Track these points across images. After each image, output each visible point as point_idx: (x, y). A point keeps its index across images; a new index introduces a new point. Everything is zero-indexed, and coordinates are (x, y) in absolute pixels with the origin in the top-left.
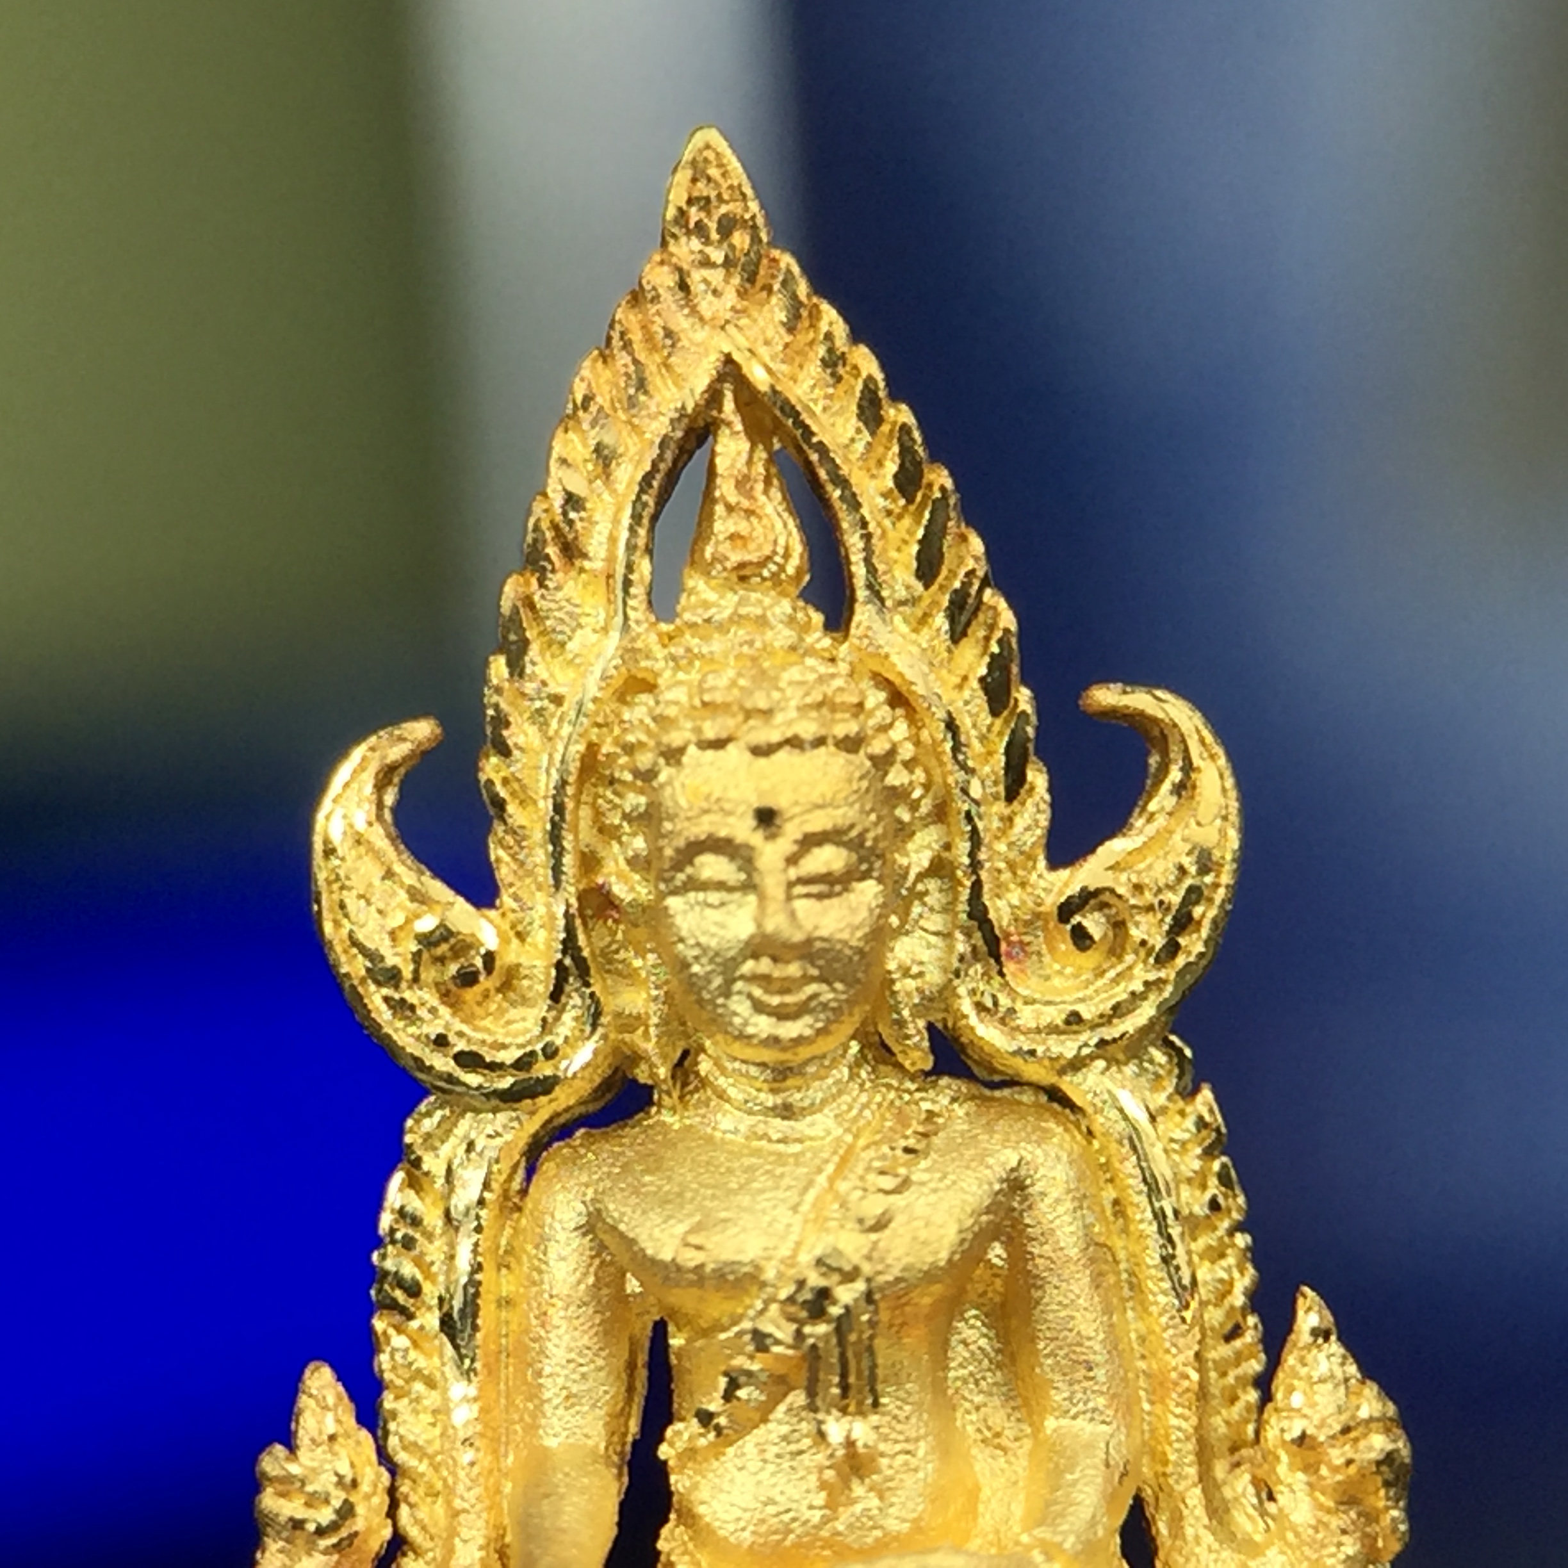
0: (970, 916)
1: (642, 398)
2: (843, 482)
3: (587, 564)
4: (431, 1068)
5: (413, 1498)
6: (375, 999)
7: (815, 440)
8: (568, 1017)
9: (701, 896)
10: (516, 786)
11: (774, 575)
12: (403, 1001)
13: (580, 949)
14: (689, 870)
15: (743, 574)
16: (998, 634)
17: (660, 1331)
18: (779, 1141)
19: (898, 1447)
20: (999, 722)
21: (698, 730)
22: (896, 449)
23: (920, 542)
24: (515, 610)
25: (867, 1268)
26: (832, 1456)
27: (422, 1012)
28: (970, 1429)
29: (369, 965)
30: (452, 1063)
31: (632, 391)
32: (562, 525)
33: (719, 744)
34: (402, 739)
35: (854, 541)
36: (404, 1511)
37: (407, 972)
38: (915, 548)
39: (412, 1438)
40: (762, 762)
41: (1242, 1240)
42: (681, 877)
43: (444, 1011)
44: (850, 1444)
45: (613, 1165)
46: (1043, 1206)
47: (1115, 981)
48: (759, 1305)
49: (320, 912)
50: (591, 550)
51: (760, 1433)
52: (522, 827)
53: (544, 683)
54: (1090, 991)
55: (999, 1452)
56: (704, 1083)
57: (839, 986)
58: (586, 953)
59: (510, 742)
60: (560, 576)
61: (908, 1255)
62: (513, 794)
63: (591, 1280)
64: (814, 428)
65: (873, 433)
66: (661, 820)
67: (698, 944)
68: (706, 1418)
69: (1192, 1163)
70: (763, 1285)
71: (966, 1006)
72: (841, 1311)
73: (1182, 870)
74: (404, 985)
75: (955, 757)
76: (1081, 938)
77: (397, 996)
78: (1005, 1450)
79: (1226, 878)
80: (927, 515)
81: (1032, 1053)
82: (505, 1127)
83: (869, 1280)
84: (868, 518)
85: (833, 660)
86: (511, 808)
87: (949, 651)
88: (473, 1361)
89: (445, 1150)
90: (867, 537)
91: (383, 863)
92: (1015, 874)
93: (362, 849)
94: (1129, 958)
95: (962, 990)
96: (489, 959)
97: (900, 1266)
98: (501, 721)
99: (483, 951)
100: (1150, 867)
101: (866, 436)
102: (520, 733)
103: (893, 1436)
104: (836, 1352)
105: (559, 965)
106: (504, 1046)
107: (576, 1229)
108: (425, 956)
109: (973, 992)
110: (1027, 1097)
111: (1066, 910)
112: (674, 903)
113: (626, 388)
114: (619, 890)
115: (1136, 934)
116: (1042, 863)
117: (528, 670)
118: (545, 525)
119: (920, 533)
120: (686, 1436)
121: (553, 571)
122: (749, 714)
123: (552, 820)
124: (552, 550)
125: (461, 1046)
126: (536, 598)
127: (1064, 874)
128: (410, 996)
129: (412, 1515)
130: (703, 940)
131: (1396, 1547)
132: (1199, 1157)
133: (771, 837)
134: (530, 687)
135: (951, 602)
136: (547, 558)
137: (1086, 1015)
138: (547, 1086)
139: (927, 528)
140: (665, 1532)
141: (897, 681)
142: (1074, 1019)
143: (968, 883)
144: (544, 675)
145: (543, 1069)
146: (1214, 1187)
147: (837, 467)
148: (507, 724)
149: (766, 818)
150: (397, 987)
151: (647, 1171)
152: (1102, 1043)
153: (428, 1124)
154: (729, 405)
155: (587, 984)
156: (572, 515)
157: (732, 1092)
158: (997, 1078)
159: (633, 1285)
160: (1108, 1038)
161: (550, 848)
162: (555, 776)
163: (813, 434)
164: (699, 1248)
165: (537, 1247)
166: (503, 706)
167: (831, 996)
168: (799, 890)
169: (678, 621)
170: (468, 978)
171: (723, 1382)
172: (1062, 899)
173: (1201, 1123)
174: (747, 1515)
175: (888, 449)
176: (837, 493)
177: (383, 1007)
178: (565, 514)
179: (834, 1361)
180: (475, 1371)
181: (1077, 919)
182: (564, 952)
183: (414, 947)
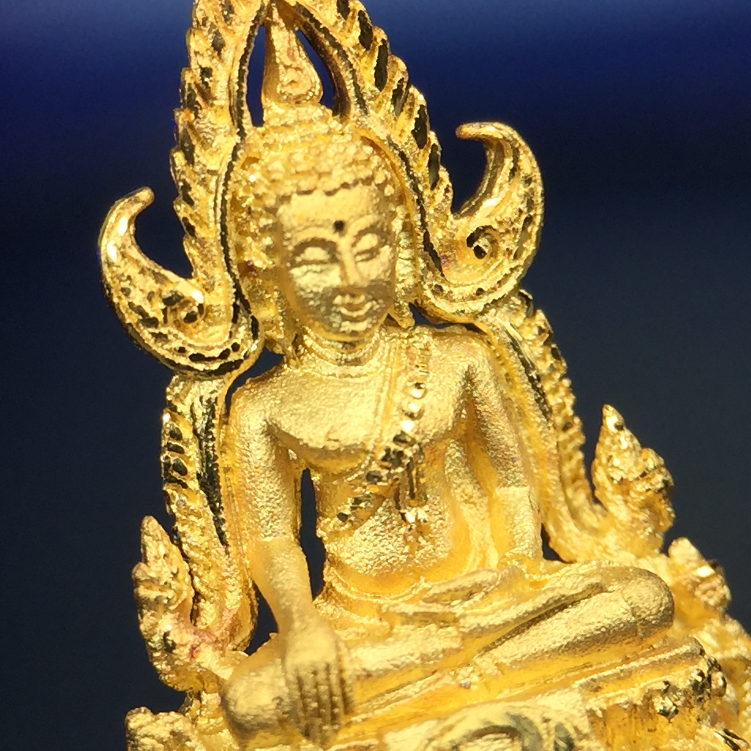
0: (425, 249)
1: (231, 15)
2: (337, 46)
3: (215, 102)
4: (179, 364)
5: (200, 573)
6: (146, 333)
7: (321, 27)
8: (242, 329)
9: (310, 267)
10: (198, 218)
11: (312, 97)
12: (161, 334)
13: (243, 296)
14: (302, 256)
15: (298, 101)
16: (418, 108)
17: (306, 474)
18: (356, 377)
19: (437, 518)
20: (422, 151)
21: (297, 185)
22: (357, 23)
23: (375, 68)
24: (185, 130)
25: (418, 438)
26: (410, 529)
27: (170, 337)
28: (458, 496)
29: (141, 317)
30: (188, 360)
31: (226, 13)
32: (201, 85)
33: (308, 192)
34: (137, 201)
35: (346, 74)
36: (196, 579)
37: (161, 318)
38: (373, 72)
39: (194, 544)
40: (332, 199)
41: (566, 382)
42: (298, 259)
43: (181, 335)
44: (417, 521)
45: (274, 399)
46: (481, 387)
47: (495, 270)
48: (367, 462)
49: (110, 294)
50: (217, 95)
51: (371, 522)
52: (203, 238)
53: (205, 165)
54: (485, 276)
55: (472, 505)
56: (310, 350)
57: (381, 301)
58: (247, 298)
59: (192, 197)
60: (204, 111)
61: (434, 428)
62: (196, 221)
63: (274, 457)
64: (321, 21)
65: (346, 18)
66: (283, 233)
67: (312, 292)
68: (343, 517)
69: (539, 350)
70: (367, 452)
71: (428, 293)
72: (408, 461)
73: (521, 211)
74: (160, 325)
75: (408, 174)
76: (479, 252)
77: (157, 331)
78: (475, 504)
79: (540, 211)
80: (377, 54)
81: (463, 311)
82: (217, 387)
83: (419, 444)
84: (352, 62)
85: (343, 134)
86: (197, 229)
87: (395, 119)
88: (220, 503)
89: (188, 401)
90: (353, 72)
91: (139, 266)
92: (438, 223)
93: (126, 260)
94: (500, 258)
95: (426, 286)
96: (201, 307)
97: (432, 434)
98: (187, 187)
99: (197, 304)
100: (505, 212)
101: (343, 20)
102: (197, 192)
103: (434, 512)
104: (408, 479)
105: (235, 305)
106: (212, 348)
107: (262, 433)
108: (169, 310)
109: (430, 286)
110: (457, 330)
111: (471, 240)
112: (295, 272)
113: (222, 11)
114: (258, 264)
115: (504, 246)
116: (451, 217)
117: (196, 160)
118: (193, 86)
119: (375, 64)
120: (331, 525)
121: (201, 109)
122: (320, 175)
123: (221, 234)
124: (199, 99)
125: (191, 351)
126: (194, 123)
127: (464, 221)
128: (164, 331)
129: (201, 581)
130: (315, 289)
131: (670, 524)
132: (542, 346)
133: (342, 235)
134: (197, 168)
135: (393, 96)
136: (197, 103)
137: (485, 289)
138: (237, 364)
139: (377, 61)
140: (325, 571)
141: (376, 141)
142: (480, 292)
143: (422, 234)
144: (204, 162)
145: (233, 357)
146: (550, 360)
147: (334, 39)
148: (190, 189)
149: (339, 226)
150: (156, 327)
151: (295, 401)
152: (495, 301)
153: (177, 390)
154: (276, 15)
155: (249, 312)
156: (206, 80)
157: (329, 356)
158: (441, 322)
159: (293, 454)
160: (497, 298)
161: (222, 248)
162: (219, 213)
163: (320, 24)
164: (336, 440)
165: (243, 443)
166: (188, 180)
167: (378, 306)
168: (359, 258)
169: (266, 126)
170: (191, 318)
171: (350, 500)
172: (468, 235)
173: (541, 331)
174: (372, 562)
175: (353, 23)
176: (336, 52)
177: (150, 336)
178: (203, 79)
179: (407, 484)
180: (222, 508)
181: (476, 244)
182: (236, 298)
183: (163, 306)
